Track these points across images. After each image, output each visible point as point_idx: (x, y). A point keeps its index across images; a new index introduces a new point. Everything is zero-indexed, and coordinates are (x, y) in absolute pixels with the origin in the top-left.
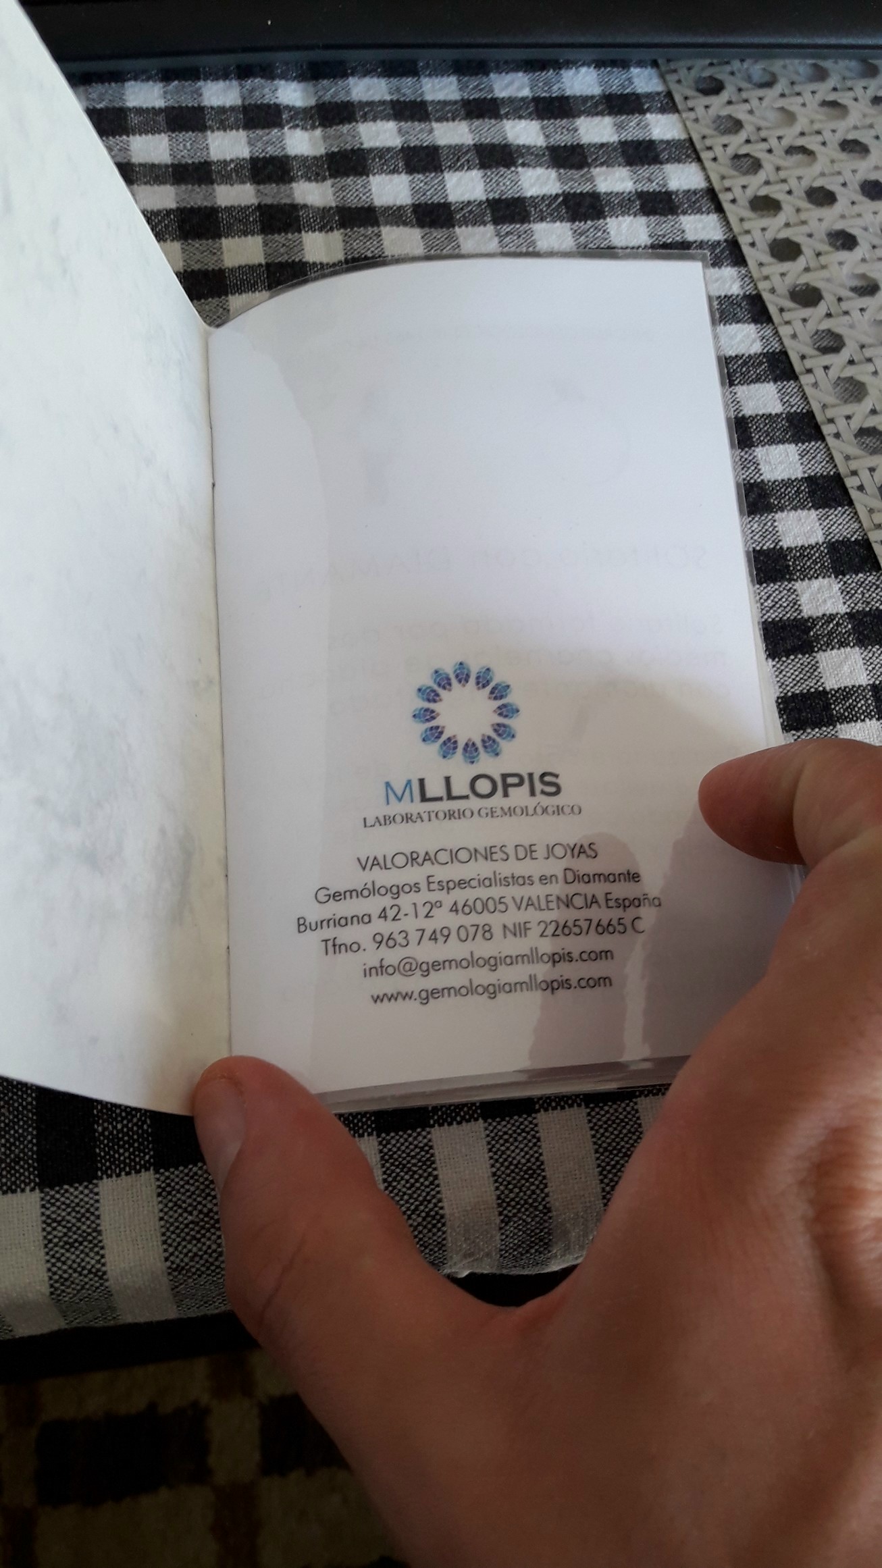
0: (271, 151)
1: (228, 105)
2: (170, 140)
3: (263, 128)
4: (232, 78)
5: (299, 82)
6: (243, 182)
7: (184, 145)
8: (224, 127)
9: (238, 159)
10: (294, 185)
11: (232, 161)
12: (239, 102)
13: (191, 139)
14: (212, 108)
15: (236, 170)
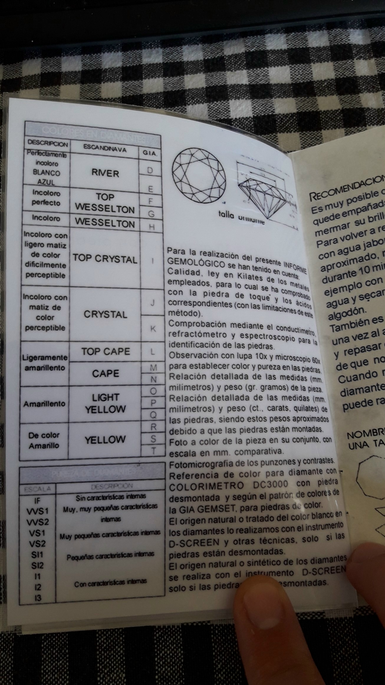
0: (348, 74)
1: (322, 46)
2: (291, 69)
3: (342, 60)
4: (324, 29)
5: (361, 29)
6: (333, 94)
7: (299, 72)
8: (320, 60)
9: (329, 79)
10: (361, 95)
11: (325, 80)
12: (328, 44)
13: (302, 68)
14: (313, 48)
15: (327, 86)
